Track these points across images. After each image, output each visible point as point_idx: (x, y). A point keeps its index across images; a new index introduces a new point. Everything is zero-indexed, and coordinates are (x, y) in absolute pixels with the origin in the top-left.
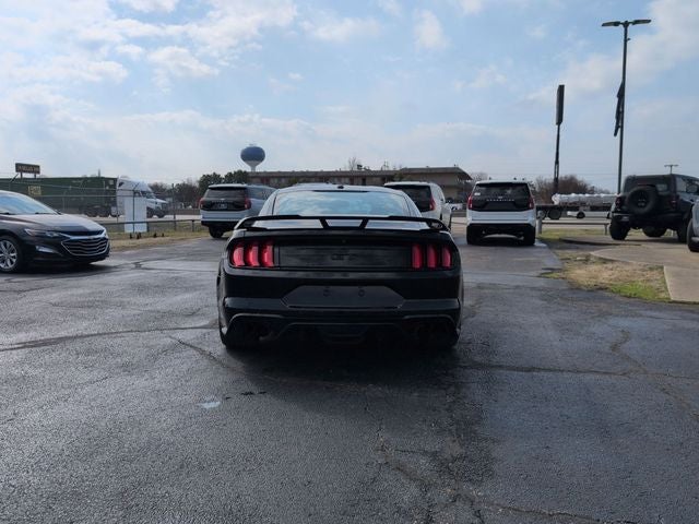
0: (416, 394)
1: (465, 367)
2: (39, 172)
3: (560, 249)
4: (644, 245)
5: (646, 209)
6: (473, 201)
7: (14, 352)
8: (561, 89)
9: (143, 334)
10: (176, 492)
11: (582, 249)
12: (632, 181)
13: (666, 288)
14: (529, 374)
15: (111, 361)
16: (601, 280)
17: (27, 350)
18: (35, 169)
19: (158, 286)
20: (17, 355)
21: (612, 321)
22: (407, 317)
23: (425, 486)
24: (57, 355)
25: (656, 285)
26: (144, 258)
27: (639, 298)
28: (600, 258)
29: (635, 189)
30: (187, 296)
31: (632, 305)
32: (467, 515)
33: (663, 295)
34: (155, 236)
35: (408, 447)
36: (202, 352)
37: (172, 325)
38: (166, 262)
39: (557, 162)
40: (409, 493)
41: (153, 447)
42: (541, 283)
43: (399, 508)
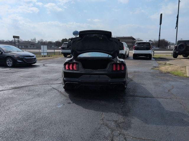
0: (113, 104)
1: (127, 96)
2: (19, 38)
3: (158, 61)
4: (182, 60)
5: (183, 50)
6: (135, 47)
7: (10, 90)
8: (161, 15)
9: (43, 85)
10: (48, 131)
11: (165, 61)
12: (179, 42)
13: (186, 73)
14: (145, 98)
15: (35, 93)
16: (168, 70)
17: (13, 90)
18: (18, 37)
19: (48, 71)
20: (11, 91)
21: (170, 83)
22: (111, 83)
23: (112, 131)
24: (21, 91)
25: (183, 72)
26: (46, 63)
27: (179, 76)
28: (169, 64)
29: (180, 44)
30: (56, 74)
31: (176, 78)
32: (122, 139)
33: (185, 75)
34: (49, 56)
35: (109, 119)
36: (58, 91)
37: (52, 83)
38: (51, 64)
39: (160, 35)
40: (108, 132)
41: (43, 118)
42: (152, 71)
43: (105, 136)
